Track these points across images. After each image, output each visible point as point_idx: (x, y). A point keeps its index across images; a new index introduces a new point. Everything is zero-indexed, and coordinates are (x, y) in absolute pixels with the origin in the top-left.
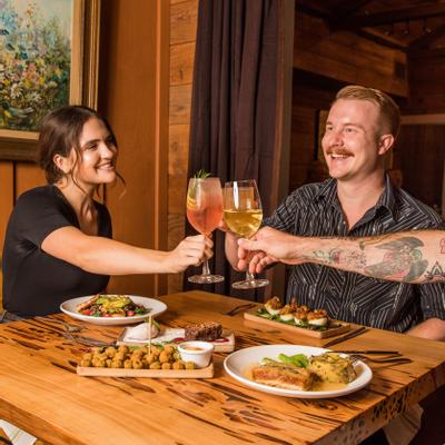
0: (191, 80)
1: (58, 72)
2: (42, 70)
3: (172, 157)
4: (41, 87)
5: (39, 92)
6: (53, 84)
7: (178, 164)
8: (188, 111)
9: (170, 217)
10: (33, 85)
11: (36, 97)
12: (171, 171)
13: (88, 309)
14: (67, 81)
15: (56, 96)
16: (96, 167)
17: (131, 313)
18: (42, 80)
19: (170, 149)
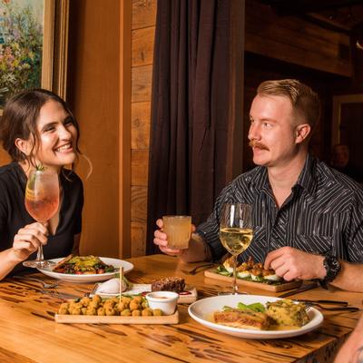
0: (151, 62)
1: (31, 55)
2: (17, 53)
3: (134, 133)
4: (16, 69)
5: (14, 73)
6: (26, 65)
7: (140, 139)
8: (149, 90)
9: (133, 188)
10: (8, 67)
11: (12, 77)
12: (134, 145)
13: (61, 269)
14: (39, 63)
15: (29, 77)
16: (55, 149)
17: (101, 271)
18: (17, 62)
19: (133, 125)
